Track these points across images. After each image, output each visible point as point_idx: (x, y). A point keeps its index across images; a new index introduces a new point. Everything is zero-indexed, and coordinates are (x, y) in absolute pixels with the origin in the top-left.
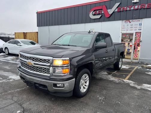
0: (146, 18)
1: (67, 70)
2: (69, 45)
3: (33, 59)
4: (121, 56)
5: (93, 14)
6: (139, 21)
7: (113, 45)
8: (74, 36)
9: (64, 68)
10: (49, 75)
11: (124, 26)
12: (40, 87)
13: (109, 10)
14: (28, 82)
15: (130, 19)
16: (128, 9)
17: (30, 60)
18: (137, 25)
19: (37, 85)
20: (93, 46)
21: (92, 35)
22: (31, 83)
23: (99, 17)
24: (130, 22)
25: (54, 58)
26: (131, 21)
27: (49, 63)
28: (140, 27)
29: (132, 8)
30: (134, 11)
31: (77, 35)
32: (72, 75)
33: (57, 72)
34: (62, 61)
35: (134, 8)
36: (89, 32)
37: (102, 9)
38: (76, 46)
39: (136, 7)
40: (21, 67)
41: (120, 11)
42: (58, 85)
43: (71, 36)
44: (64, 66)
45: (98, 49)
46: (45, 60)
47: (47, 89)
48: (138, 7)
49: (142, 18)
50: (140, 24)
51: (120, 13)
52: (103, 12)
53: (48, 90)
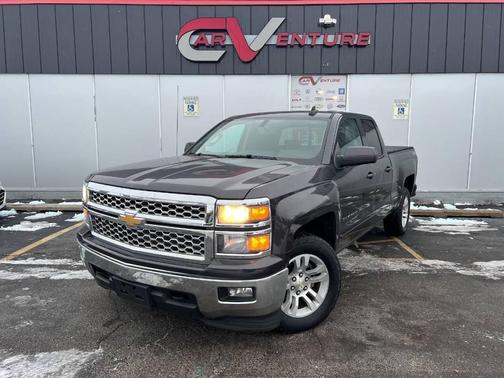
0: (356, 73)
1: (263, 240)
2: (249, 157)
3: (143, 205)
4: (406, 190)
5: (193, 43)
6: (338, 81)
7: (385, 153)
8: (262, 125)
9: (255, 233)
10: (202, 258)
11: (297, 92)
12: (168, 302)
13: (249, 38)
14: (124, 284)
15: (313, 74)
16: (309, 41)
17: (132, 208)
18: (333, 92)
19: (160, 295)
20: (332, 158)
21: (326, 123)
22: (134, 287)
23: (215, 55)
24: (314, 84)
25: (219, 202)
26: (315, 78)
27: (202, 216)
28: (341, 100)
29: (320, 41)
30: (325, 49)
31: (272, 121)
32: (278, 256)
33: (230, 247)
34: (248, 210)
35: (325, 39)
36: (313, 113)
37: (225, 31)
38: (275, 159)
39: (331, 39)
40: (93, 233)
41: (285, 44)
42: (232, 293)
43: (243, 126)
44: (255, 226)
45: (346, 169)
46: (187, 208)
47: (194, 307)
48: (336, 39)
49: (346, 74)
50: (342, 91)
51: (284, 49)
52: (228, 42)
53: (197, 308)
